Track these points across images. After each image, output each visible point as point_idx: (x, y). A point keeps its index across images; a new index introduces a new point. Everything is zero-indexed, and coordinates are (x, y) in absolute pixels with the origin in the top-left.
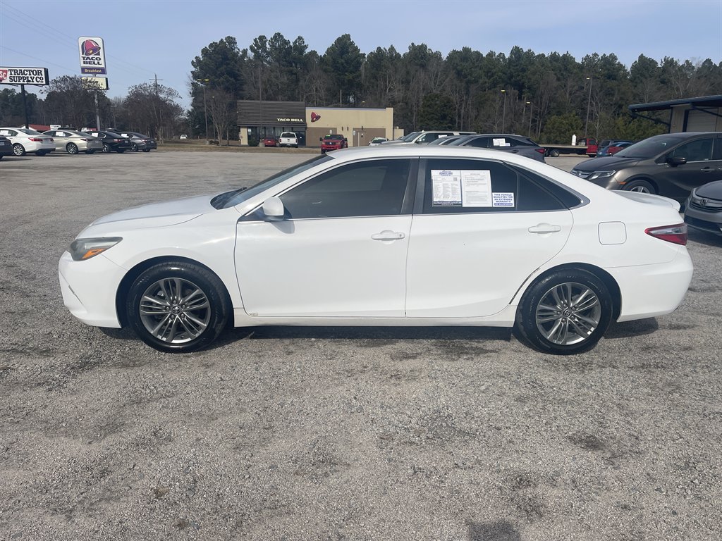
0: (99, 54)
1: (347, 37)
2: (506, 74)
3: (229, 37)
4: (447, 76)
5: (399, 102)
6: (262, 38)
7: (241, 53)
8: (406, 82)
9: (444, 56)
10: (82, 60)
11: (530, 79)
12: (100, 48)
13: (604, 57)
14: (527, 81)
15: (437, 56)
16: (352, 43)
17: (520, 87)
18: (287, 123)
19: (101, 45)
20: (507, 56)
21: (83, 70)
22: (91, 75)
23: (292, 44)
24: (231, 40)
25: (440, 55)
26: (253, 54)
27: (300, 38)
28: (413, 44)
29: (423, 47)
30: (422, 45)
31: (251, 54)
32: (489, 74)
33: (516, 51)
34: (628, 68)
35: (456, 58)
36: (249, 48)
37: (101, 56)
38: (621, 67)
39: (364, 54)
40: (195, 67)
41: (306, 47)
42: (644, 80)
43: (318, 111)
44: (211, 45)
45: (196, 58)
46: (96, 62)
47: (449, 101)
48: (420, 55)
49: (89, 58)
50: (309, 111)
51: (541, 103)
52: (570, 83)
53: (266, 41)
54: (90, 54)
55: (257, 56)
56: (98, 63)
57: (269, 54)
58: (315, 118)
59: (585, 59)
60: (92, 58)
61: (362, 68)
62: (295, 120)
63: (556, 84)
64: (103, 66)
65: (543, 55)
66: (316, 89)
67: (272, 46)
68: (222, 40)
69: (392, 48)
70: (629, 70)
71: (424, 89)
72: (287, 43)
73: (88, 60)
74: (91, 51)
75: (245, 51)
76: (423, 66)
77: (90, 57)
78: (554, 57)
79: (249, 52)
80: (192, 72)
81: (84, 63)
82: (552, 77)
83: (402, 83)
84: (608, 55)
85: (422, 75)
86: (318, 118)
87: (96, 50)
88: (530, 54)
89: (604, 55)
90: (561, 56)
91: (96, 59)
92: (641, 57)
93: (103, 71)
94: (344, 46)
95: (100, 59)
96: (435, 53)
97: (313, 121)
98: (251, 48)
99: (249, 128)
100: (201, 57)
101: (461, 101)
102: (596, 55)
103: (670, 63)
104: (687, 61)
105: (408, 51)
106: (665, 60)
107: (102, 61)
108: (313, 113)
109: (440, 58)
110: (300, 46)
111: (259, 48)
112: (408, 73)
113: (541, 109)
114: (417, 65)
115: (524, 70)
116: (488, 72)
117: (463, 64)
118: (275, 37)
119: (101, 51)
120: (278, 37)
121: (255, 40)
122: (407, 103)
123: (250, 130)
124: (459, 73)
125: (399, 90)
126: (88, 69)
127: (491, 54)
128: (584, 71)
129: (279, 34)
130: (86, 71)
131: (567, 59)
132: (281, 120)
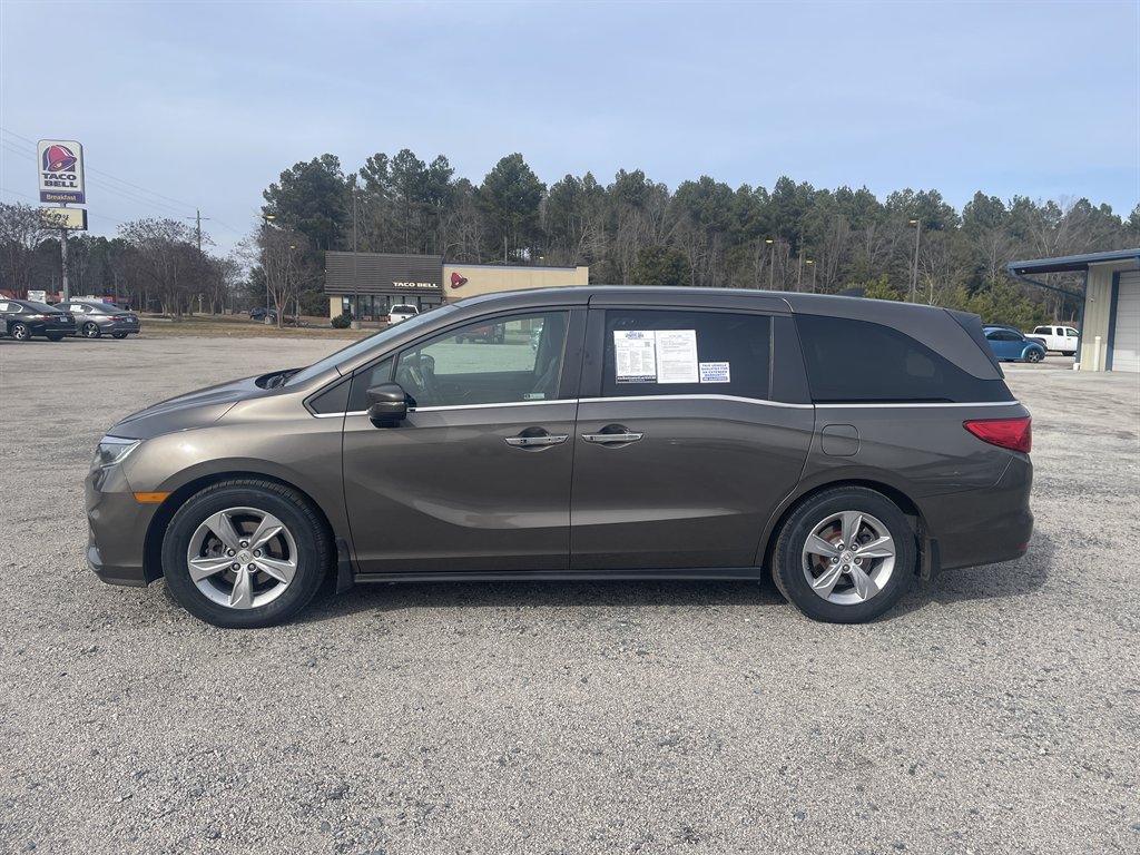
0: (73, 169)
1: (518, 158)
2: (769, 219)
3: (327, 156)
4: (677, 220)
5: (600, 259)
6: (380, 157)
7: (346, 181)
8: (612, 229)
9: (672, 190)
10: (43, 180)
11: (808, 226)
12: (75, 159)
13: (921, 196)
14: (802, 230)
15: (661, 191)
16: (525, 168)
17: (792, 237)
18: (410, 289)
19: (77, 155)
20: (770, 192)
21: (44, 196)
22: (58, 205)
23: (428, 167)
24: (331, 160)
25: (666, 189)
26: (365, 182)
27: (441, 158)
28: (622, 171)
29: (638, 176)
30: (637, 172)
31: (362, 183)
32: (743, 217)
33: (785, 185)
34: (960, 212)
35: (690, 192)
36: (358, 173)
37: (77, 173)
38: (948, 210)
39: (545, 185)
40: (269, 199)
41: (451, 172)
42: (987, 230)
43: (463, 271)
44: (297, 167)
45: (272, 186)
46: (68, 182)
47: (681, 258)
48: (633, 189)
49: (53, 176)
50: (449, 271)
51: (826, 265)
52: (870, 233)
53: (386, 162)
54: (58, 169)
55: (373, 185)
56: (71, 184)
57: (391, 181)
58: (458, 282)
59: (893, 198)
60: (60, 176)
61: (542, 208)
62: (425, 285)
63: (848, 234)
64: (79, 189)
65: (827, 192)
66: (467, 237)
67: (397, 169)
68: (316, 159)
69: (589, 177)
70: (960, 215)
71: (639, 239)
72: (420, 165)
73: (54, 180)
74: (60, 165)
75: (353, 178)
76: (637, 204)
77: (58, 173)
78: (844, 195)
79: (359, 178)
80: (264, 209)
81: (46, 183)
82: (841, 224)
83: (605, 230)
84: (927, 192)
85: (637, 218)
86: (463, 282)
87: (69, 162)
88: (805, 189)
89: (922, 192)
90: (854, 192)
91: (68, 177)
92: (979, 196)
93: (80, 198)
94: (512, 171)
95: (75, 178)
96: (658, 187)
97: (454, 287)
98: (363, 172)
99: (346, 296)
100: (279, 185)
101: (699, 259)
102: (908, 191)
103: (1023, 205)
104: (1050, 203)
105: (615, 182)
106: (1015, 200)
107: (77, 182)
108: (454, 274)
109: (665, 193)
110: (441, 172)
111: (374, 172)
112: (614, 215)
113: (826, 272)
114: (629, 201)
115: (797, 213)
116: (742, 215)
117: (702, 202)
118: (401, 156)
119: (77, 165)
120: (406, 155)
121: (369, 160)
122: (613, 262)
123: (346, 301)
124: (696, 216)
125: (601, 240)
126: (52, 194)
127: (744, 189)
128: (893, 215)
129: (407, 151)
130: (48, 197)
131: (864, 198)
132: (401, 284)
